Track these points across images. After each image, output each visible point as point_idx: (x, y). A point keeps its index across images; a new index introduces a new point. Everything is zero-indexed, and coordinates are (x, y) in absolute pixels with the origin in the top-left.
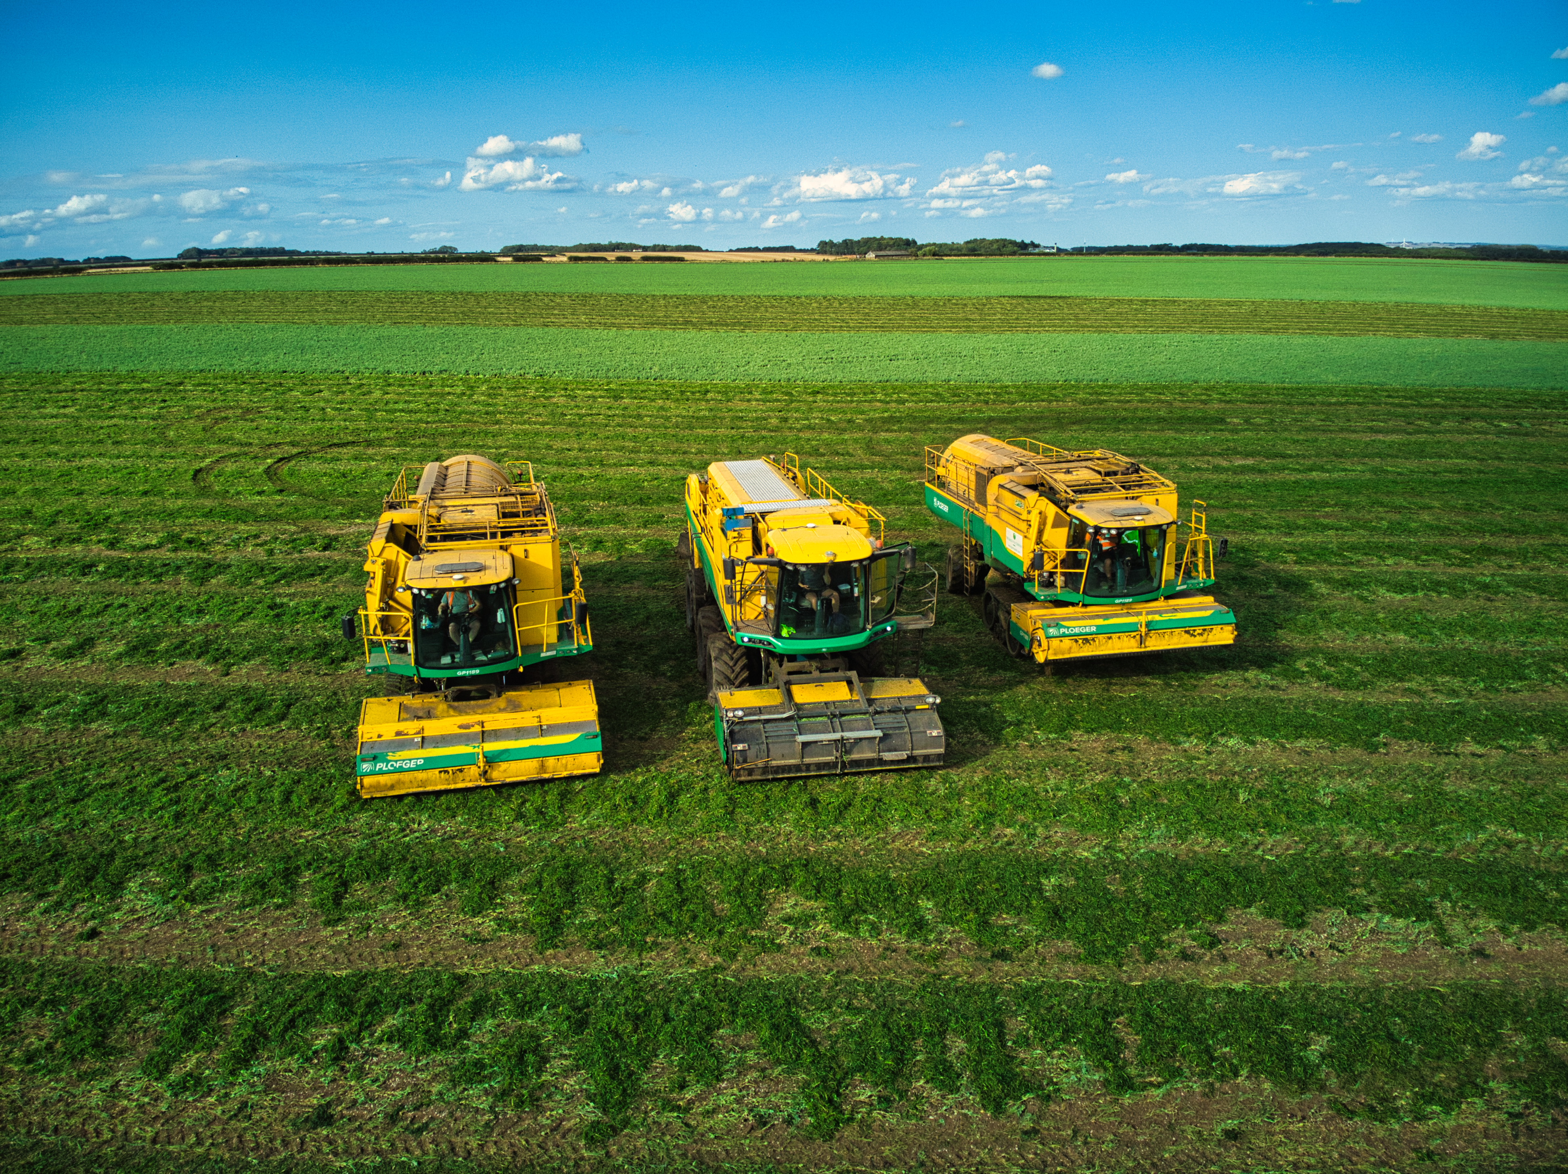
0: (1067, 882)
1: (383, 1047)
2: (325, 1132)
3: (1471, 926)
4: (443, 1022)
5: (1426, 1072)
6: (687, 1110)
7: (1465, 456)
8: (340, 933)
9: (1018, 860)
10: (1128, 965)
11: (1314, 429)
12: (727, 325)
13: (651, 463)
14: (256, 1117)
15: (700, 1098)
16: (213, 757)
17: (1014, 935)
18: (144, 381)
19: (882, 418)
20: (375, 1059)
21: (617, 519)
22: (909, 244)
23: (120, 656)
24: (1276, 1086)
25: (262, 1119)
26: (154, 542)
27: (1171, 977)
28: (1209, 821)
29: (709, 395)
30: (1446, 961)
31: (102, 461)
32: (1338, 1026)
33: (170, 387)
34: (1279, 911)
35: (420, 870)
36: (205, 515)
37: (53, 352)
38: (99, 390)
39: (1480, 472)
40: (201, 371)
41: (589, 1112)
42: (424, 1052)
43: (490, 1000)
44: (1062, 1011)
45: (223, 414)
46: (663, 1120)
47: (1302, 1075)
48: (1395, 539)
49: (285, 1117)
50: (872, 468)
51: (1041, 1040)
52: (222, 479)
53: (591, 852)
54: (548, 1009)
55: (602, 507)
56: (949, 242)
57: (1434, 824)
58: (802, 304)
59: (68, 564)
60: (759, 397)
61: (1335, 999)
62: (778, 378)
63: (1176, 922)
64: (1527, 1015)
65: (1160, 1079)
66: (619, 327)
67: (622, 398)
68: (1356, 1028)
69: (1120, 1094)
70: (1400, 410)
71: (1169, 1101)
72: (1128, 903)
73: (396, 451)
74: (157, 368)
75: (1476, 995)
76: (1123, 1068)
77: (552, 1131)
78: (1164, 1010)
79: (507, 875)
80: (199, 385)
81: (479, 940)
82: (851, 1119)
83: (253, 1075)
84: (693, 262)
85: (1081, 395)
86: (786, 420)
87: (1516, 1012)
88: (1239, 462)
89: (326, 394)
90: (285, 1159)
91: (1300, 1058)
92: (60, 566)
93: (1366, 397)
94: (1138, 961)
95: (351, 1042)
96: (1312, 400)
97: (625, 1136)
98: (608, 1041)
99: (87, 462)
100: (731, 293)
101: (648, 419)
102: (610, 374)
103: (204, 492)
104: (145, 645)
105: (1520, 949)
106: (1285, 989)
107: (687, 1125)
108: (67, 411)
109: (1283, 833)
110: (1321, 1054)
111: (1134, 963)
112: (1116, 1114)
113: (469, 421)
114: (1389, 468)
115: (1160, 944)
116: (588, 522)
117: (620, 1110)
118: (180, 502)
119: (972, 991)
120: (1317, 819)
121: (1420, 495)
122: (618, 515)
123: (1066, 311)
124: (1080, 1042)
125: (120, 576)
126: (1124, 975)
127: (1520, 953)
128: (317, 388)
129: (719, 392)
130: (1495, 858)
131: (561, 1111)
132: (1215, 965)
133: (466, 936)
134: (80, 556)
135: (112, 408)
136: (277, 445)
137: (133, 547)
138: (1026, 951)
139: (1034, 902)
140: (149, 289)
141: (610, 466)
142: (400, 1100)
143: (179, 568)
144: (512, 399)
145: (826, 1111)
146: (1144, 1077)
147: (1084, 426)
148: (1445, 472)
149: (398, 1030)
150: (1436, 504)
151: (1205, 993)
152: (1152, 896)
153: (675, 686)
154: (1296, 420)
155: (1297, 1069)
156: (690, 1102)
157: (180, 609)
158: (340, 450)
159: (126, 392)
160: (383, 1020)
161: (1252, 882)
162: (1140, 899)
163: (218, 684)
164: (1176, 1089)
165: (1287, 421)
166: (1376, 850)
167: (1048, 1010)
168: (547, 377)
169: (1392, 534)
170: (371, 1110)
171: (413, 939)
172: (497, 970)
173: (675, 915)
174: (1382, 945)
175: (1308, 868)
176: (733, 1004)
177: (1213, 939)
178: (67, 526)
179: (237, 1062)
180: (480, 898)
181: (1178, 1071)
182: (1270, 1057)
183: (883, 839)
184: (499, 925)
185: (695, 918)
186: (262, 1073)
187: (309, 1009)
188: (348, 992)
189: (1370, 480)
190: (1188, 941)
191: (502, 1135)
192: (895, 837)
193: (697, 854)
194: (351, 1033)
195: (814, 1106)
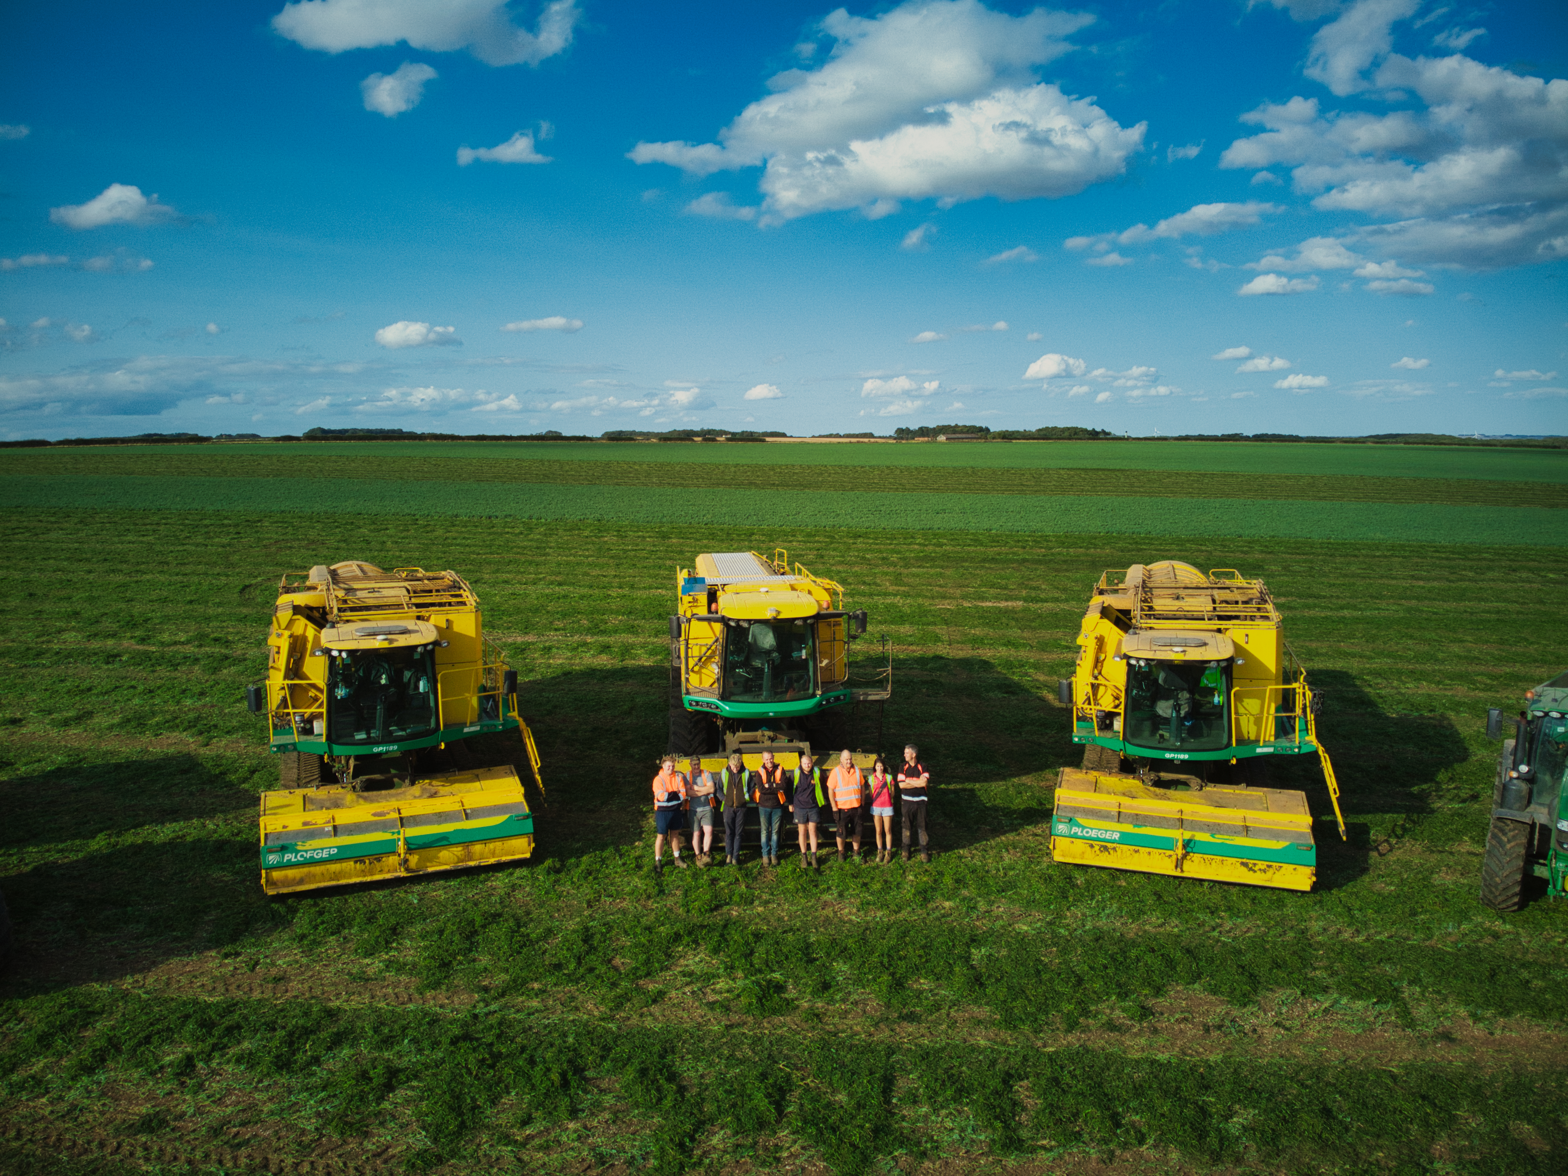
0: (999, 952)
1: (229, 1068)
2: (144, 1139)
3: (1439, 1010)
4: (299, 1049)
5: (1362, 1150)
6: (524, 1145)
7: (1506, 600)
8: (226, 965)
9: (952, 930)
10: (1046, 1032)
11: (1353, 576)
12: (788, 486)
14: (82, 1119)
15: (539, 1134)
16: (164, 810)
17: (927, 999)
18: (226, 518)
19: (917, 557)
20: (218, 1078)
23: (111, 728)
24: (1184, 1156)
25: (87, 1122)
26: (182, 640)
27: (1091, 1046)
28: (1165, 902)
30: (1405, 1043)
31: (162, 578)
32: (1269, 1100)
33: (248, 523)
34: (1225, 988)
36: (240, 620)
38: (182, 524)
39: (1518, 613)
40: (282, 512)
41: (419, 1140)
42: (268, 1075)
43: (354, 1032)
44: (961, 1072)
45: (289, 545)
46: (494, 1154)
47: (1216, 1146)
48: (1420, 667)
49: (111, 1121)
50: (895, 595)
51: (930, 1098)
52: (267, 593)
53: (504, 907)
54: (409, 1044)
55: (621, 620)
56: (1022, 430)
57: (1414, 914)
58: (864, 472)
59: (95, 654)
61: (1270, 1075)
62: (823, 525)
63: (1108, 995)
64: (1489, 1098)
65: (1053, 1143)
66: (686, 487)
68: (1289, 1103)
69: (1005, 1155)
70: (1445, 562)
71: (1059, 1166)
72: (1059, 974)
74: (242, 510)
75: (1433, 1077)
76: (1014, 1130)
77: (374, 1156)
78: (1074, 1077)
79: (411, 923)
80: (276, 522)
81: (364, 979)
82: (700, 1163)
83: (93, 1082)
84: (774, 443)
85: (1122, 544)
86: (822, 557)
87: (1477, 1094)
89: (391, 532)
90: (96, 1159)
91: (1219, 1130)
92: (84, 655)
93: (1412, 551)
94: (1058, 1029)
95: (200, 1061)
96: (1356, 552)
97: (451, 1166)
98: (462, 1076)
99: (148, 577)
100: (800, 463)
102: (665, 520)
103: (246, 602)
104: (141, 718)
105: (1492, 1034)
106: (1216, 1063)
107: (519, 1160)
108: (145, 539)
109: (1246, 917)
110: (1243, 1126)
111: (1053, 1031)
113: (518, 553)
114: (1425, 609)
115: (1086, 1013)
116: (602, 632)
117: (452, 1141)
118: (220, 610)
119: (869, 1048)
120: (1285, 906)
121: (1455, 632)
122: (633, 627)
123: (1122, 481)
124: (973, 1102)
125: (139, 665)
126: (1039, 1042)
127: (1492, 1038)
128: (384, 527)
130: (1477, 948)
131: (389, 1138)
132: (1142, 1037)
133: (351, 975)
134: (109, 648)
135: (188, 537)
137: (162, 643)
138: (937, 1014)
139: (957, 969)
140: (262, 453)
141: (639, 589)
142: (229, 1116)
143: (197, 660)
144: (565, 538)
145: (672, 1152)
146: (1036, 1139)
148: (1483, 612)
149: (251, 1054)
150: (1469, 638)
151: (1125, 1062)
152: (1087, 969)
154: (1336, 568)
155: (1213, 1140)
156: (530, 1138)
157: (184, 692)
159: (206, 526)
160: (239, 1043)
161: (1201, 960)
162: (1073, 972)
163: (194, 753)
164: (1070, 1154)
165: (1326, 569)
166: (1346, 935)
167: (946, 1071)
168: (604, 522)
169: (1417, 662)
170: (197, 1123)
171: (296, 975)
172: (371, 1006)
173: (572, 967)
174: (1335, 1025)
175: (1266, 950)
176: (607, 1049)
177: (1145, 1012)
178: (108, 624)
179: (82, 1069)
180: (377, 942)
181: (1078, 1136)
182: (1183, 1125)
183: (812, 906)
184: (387, 966)
185: (591, 970)
186: (103, 1081)
187: (169, 1029)
188: (214, 1016)
189: (1403, 618)
190: (1117, 1012)
191: (321, 1156)
192: (825, 905)
193: (612, 914)
194: (203, 1052)
195: (662, 1149)
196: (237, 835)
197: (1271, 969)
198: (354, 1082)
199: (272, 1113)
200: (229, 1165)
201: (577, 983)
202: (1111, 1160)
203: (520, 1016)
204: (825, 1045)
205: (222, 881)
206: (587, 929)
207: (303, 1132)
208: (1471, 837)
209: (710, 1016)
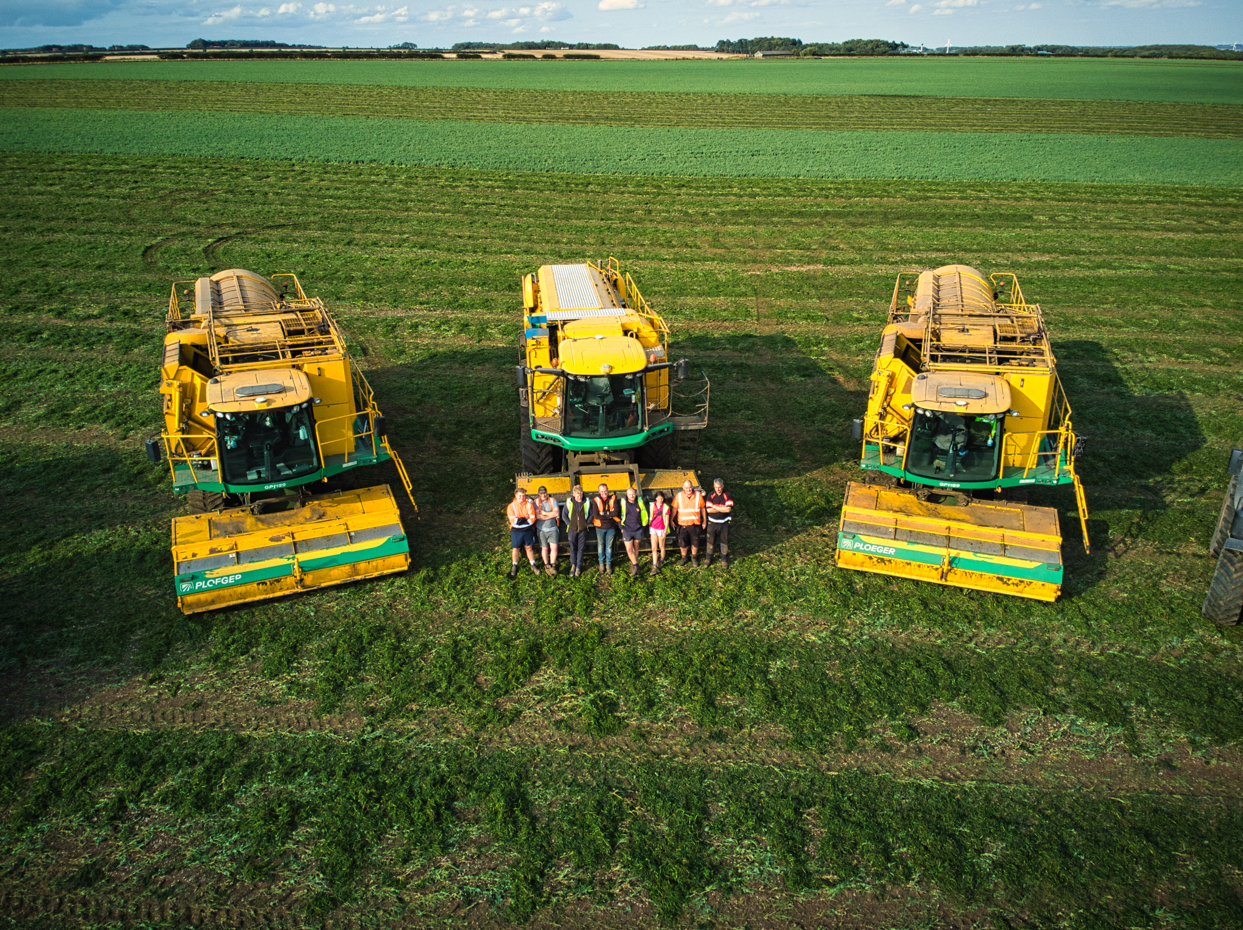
0: (791, 665)
1: (156, 808)
2: (83, 893)
3: (1162, 734)
4: (216, 784)
5: (1095, 892)
6: (404, 884)
8: (153, 690)
9: (753, 641)
10: (830, 754)
11: (1111, 227)
12: (620, 120)
13: (526, 252)
14: (28, 875)
15: (417, 873)
16: (91, 516)
17: (733, 717)
18: (124, 163)
19: (733, 211)
20: (147, 819)
21: (486, 304)
22: (795, 43)
23: (38, 419)
24: (944, 893)
25: (33, 877)
26: (95, 313)
27: (867, 768)
28: (931, 611)
29: (591, 187)
30: (1132, 770)
31: (72, 237)
32: (1014, 832)
33: (144, 169)
34: (979, 707)
35: (237, 632)
36: (145, 289)
37: (54, 133)
38: (85, 170)
40: (174, 155)
41: (317, 883)
42: (189, 815)
43: (263, 762)
44: (761, 798)
45: (182, 196)
46: (380, 894)
47: (971, 884)
48: (1162, 337)
49: (54, 874)
50: (713, 260)
51: (736, 827)
52: (166, 256)
53: (387, 619)
54: (309, 775)
55: (476, 292)
56: (830, 42)
57: (1143, 625)
58: (689, 100)
59: (18, 331)
60: (631, 189)
61: (1016, 802)
62: (651, 171)
63: (881, 713)
64: (1204, 837)
65: (836, 878)
66: (529, 122)
67: (516, 188)
68: (1032, 838)
69: (796, 891)
70: (1194, 209)
71: (840, 902)
72: (841, 690)
73: (317, 234)
74: (136, 151)
75: (1156, 810)
76: (803, 863)
77: (280, 901)
78: (853, 804)
79: (309, 640)
80: (169, 168)
81: (269, 702)
82: (548, 902)
83: (37, 831)
84: (606, 59)
85: (911, 192)
86: (650, 212)
87: (1194, 833)
88: (1036, 258)
89: (272, 180)
90: (41, 919)
91: (972, 865)
93: (1165, 196)
94: (839, 749)
95: (130, 802)
96: (1115, 198)
97: (344, 909)
98: (353, 810)
99: (59, 236)
100: (631, 90)
101: (533, 209)
102: (511, 166)
103: (149, 267)
104: (64, 407)
105: (1208, 763)
106: (970, 788)
107: (401, 900)
108: (52, 189)
109: (999, 627)
110: (993, 862)
111: (836, 752)
112: (788, 913)
113: (384, 208)
114: (1172, 267)
115: (862, 733)
116: (461, 306)
117: (345, 882)
118: (126, 276)
119: (685, 772)
120: (1032, 614)
121: (1197, 294)
122: (487, 301)
123: (916, 110)
124: (770, 832)
125: (59, 344)
126: (825, 764)
127: (1208, 767)
128: (265, 174)
129: (599, 184)
130: (1198, 664)
131: (293, 881)
132: (910, 758)
133: (258, 698)
134: (30, 323)
135: (91, 187)
136: (219, 226)
137: (77, 316)
138: (740, 733)
139: (757, 685)
140: (149, 78)
141: (491, 253)
142: (157, 863)
143: (110, 337)
144: (424, 188)
145: (526, 892)
146: (822, 874)
147: (906, 222)
148: (1224, 270)
149: (175, 789)
150: (1209, 302)
151: (895, 787)
152: (864, 685)
153: (497, 463)
154: (1097, 218)
155: (967, 877)
156: (410, 877)
157: (100, 376)
158: (271, 232)
159: (107, 172)
160: (164, 780)
161: (959, 675)
162: (853, 687)
163: (114, 447)
164: (849, 889)
165: (1088, 219)
166: (1083, 648)
167: (748, 796)
168: (457, 168)
169: (1161, 331)
170: (129, 872)
171: (212, 699)
172: (276, 736)
173: (444, 685)
174: (1072, 749)
175: (1014, 663)
176: (473, 775)
177: (913, 731)
178: (27, 295)
179: (26, 819)
180: (280, 663)
181: (855, 870)
182: (943, 862)
183: (640, 616)
184: (289, 689)
185: (460, 688)
186: (46, 829)
187: (103, 768)
188: (142, 750)
189: (1152, 278)
190: (889, 733)
191: (235, 904)
192: (651, 614)
193: (477, 626)
194: (133, 792)
195: (518, 888)
196: (156, 543)
197: (1018, 687)
198: (262, 822)
199: (193, 859)
200: (157, 918)
201: (448, 703)
202: (882, 895)
203: (401, 740)
204: (649, 767)
205: (145, 596)
206: (456, 643)
207: (221, 877)
208: (1196, 538)
209: (557, 734)
